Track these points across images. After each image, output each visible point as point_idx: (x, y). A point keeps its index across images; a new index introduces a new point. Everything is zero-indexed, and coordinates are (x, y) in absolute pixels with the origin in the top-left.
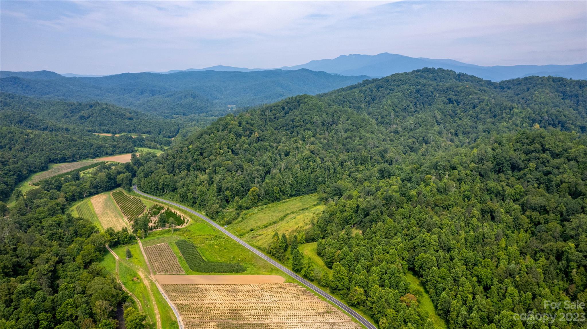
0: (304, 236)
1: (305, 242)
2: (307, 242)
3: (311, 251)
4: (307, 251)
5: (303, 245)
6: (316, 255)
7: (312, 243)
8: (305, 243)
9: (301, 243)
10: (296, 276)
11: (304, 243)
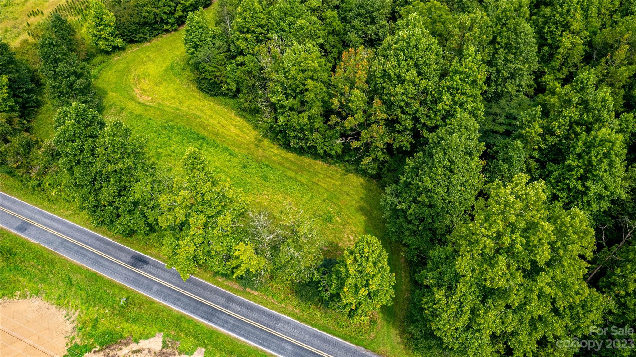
0: (110, 17)
1: (119, 42)
2: (132, 42)
3: (164, 78)
4: (144, 84)
5: (115, 58)
6: (198, 95)
7: (155, 42)
8: (122, 49)
9: (107, 53)
10: (139, 261)
11: (116, 48)
